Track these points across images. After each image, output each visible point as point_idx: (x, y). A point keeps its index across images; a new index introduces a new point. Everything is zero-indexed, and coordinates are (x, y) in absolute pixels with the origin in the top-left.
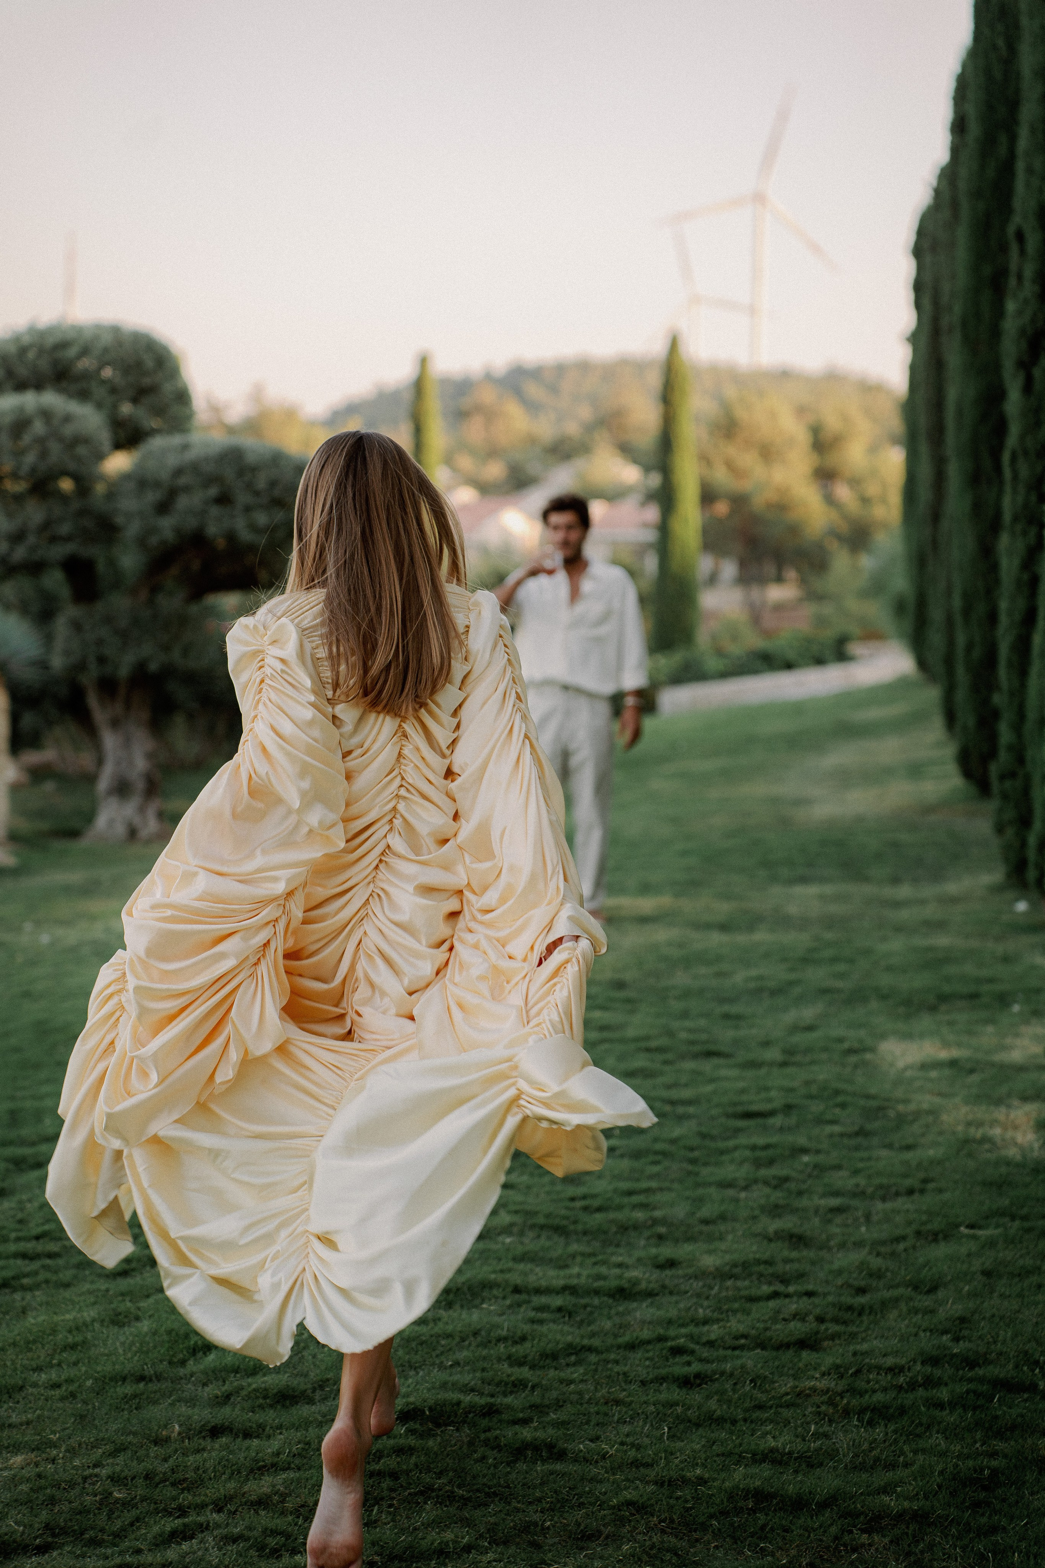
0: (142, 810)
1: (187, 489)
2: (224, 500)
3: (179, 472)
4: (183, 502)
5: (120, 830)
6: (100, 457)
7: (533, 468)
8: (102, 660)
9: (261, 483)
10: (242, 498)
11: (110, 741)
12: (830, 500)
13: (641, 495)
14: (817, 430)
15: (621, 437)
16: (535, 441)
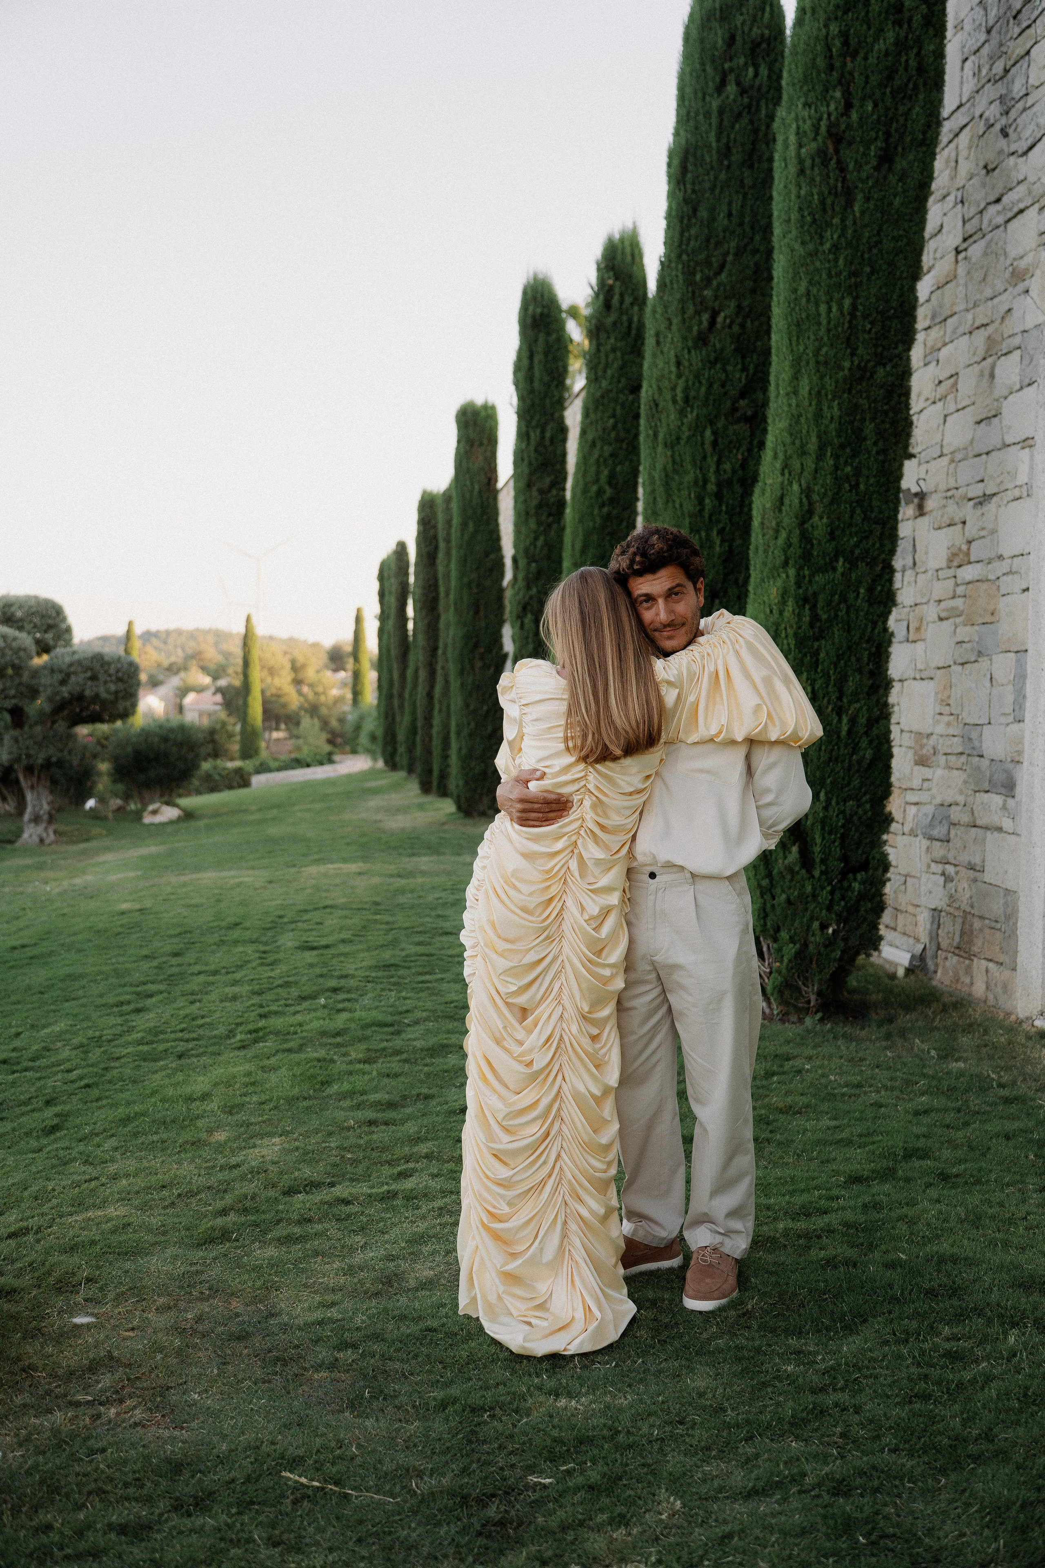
0: (46, 829)
1: (75, 673)
2: (94, 678)
3: (71, 665)
4: (73, 679)
5: (36, 839)
6: (31, 658)
7: (161, 677)
8: (28, 756)
9: (112, 671)
10: (102, 677)
11: (29, 796)
12: (300, 693)
13: (213, 690)
14: (293, 662)
15: (201, 663)
16: (159, 665)
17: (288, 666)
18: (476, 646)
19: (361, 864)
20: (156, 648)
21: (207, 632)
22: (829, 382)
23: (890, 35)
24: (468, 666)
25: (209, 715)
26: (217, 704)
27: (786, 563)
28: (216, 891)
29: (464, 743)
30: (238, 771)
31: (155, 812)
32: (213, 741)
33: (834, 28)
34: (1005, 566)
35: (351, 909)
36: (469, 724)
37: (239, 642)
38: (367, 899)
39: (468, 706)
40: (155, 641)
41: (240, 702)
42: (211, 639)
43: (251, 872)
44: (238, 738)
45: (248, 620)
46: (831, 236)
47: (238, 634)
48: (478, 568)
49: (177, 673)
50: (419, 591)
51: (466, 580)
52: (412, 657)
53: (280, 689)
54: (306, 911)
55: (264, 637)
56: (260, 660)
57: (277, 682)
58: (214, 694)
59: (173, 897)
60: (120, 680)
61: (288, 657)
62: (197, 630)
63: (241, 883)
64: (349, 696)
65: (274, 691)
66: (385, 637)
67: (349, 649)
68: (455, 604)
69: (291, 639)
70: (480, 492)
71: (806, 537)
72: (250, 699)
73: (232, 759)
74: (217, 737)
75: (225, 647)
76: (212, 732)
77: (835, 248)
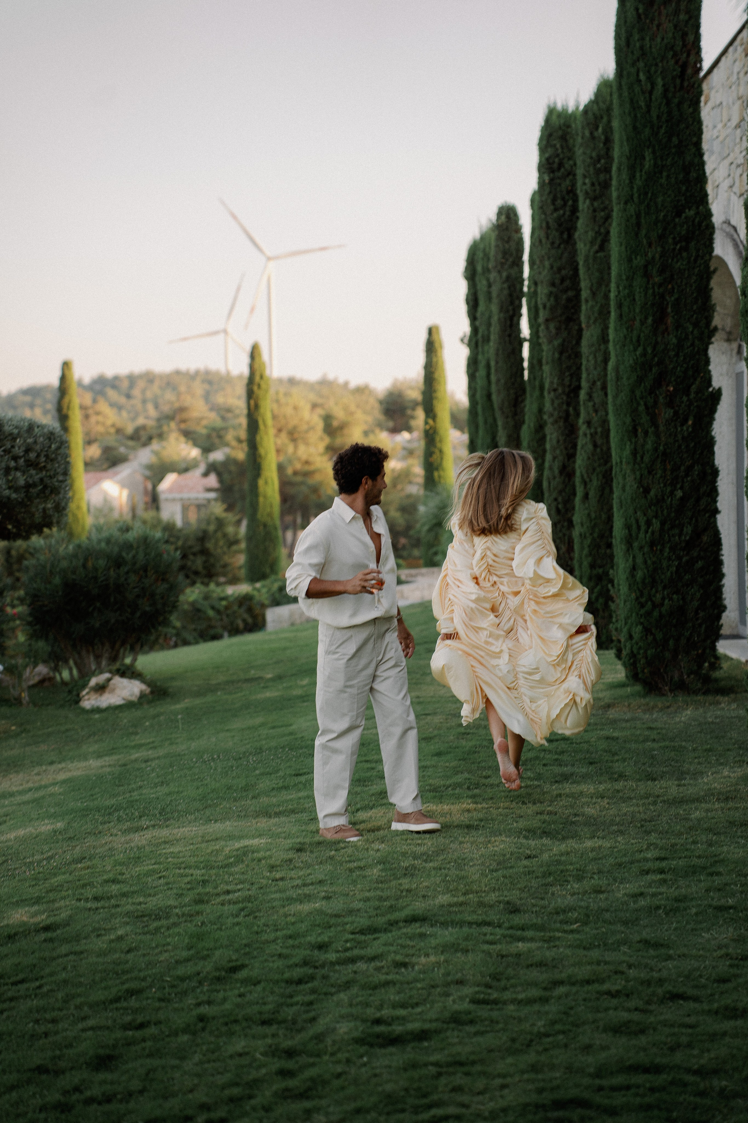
7: (122, 450)
13: (202, 468)
14: (327, 419)
15: (183, 426)
16: (119, 431)
17: (320, 425)
18: (659, 382)
19: (467, 804)
20: (113, 405)
21: (192, 377)
24: (645, 419)
25: (199, 507)
26: (209, 490)
28: (198, 873)
29: (639, 560)
30: (245, 600)
31: (101, 689)
32: (204, 552)
35: (461, 924)
36: (649, 523)
37: (241, 390)
38: (493, 897)
39: (647, 491)
40: (111, 393)
41: (246, 486)
42: (199, 388)
43: (263, 823)
44: (243, 545)
45: (254, 353)
47: (240, 377)
48: (661, 237)
49: (146, 443)
50: (543, 291)
51: (639, 261)
52: (530, 406)
53: (307, 463)
54: (373, 930)
55: (280, 381)
56: (274, 417)
57: (302, 451)
58: (206, 474)
59: (114, 888)
60: (31, 464)
61: (320, 411)
62: (178, 373)
63: (246, 851)
64: (418, 470)
65: (298, 466)
66: (482, 373)
67: (415, 395)
68: (620, 306)
69: (324, 383)
70: (666, 91)
72: (261, 482)
73: (234, 581)
74: (210, 545)
75: (220, 399)
76: (203, 537)
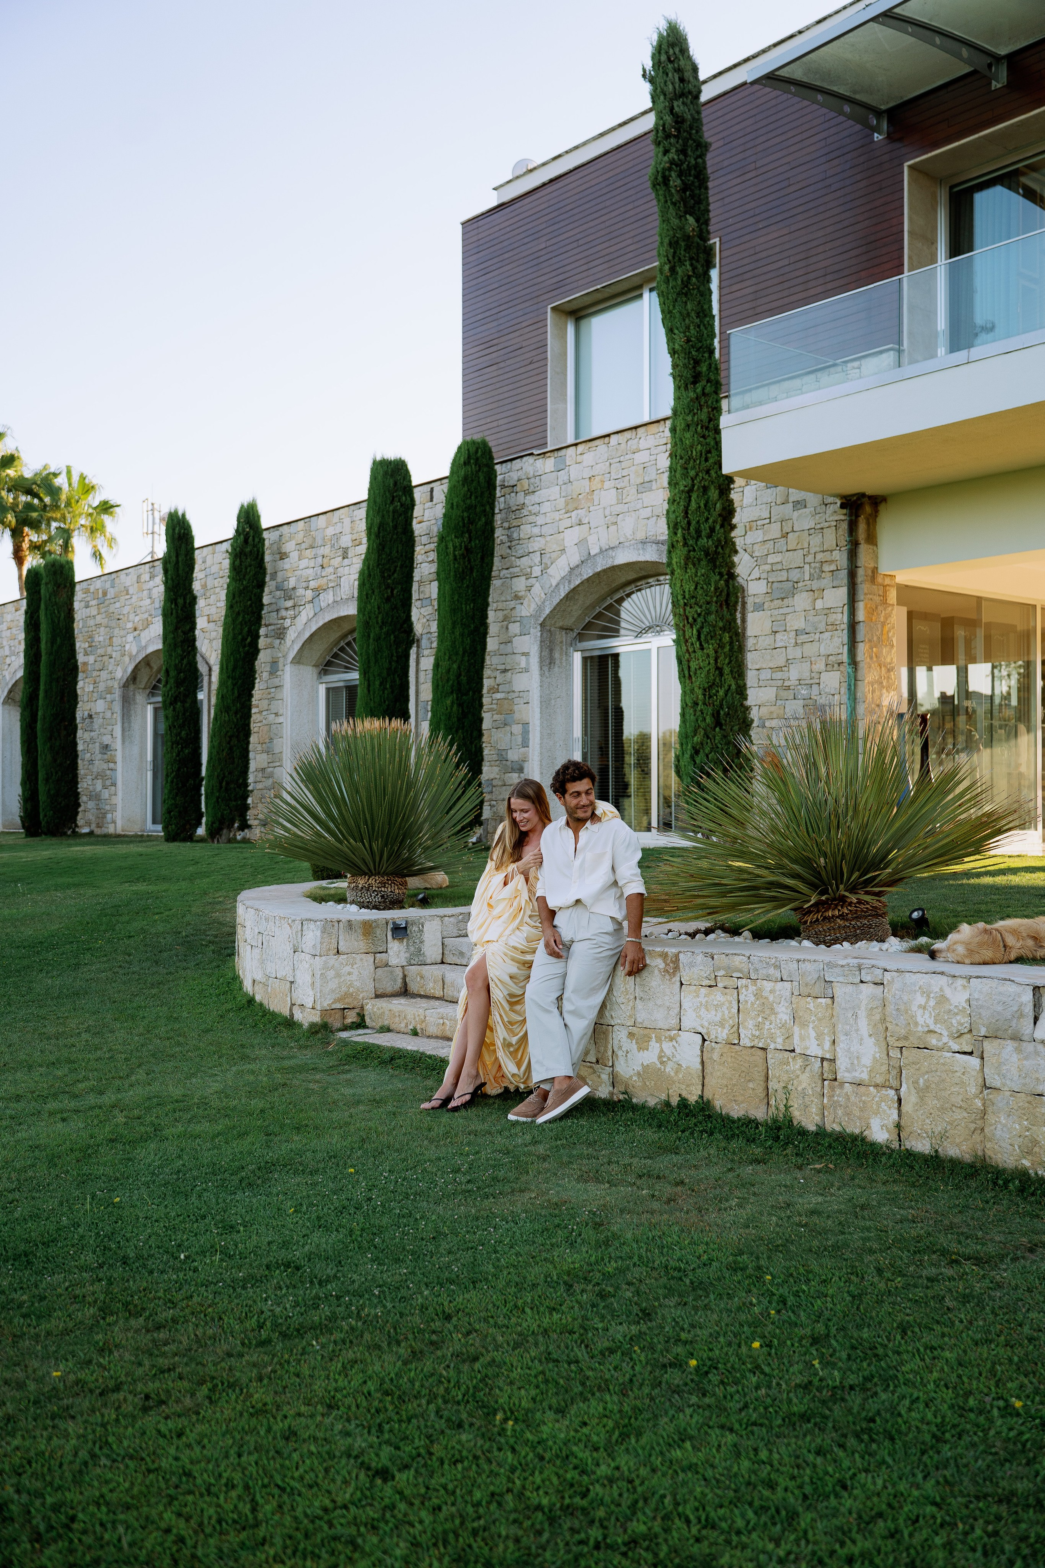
22: (466, 631)
23: (483, 519)
27: (452, 692)
33: (465, 514)
34: (516, 694)
46: (466, 582)
71: (459, 683)
77: (468, 586)
